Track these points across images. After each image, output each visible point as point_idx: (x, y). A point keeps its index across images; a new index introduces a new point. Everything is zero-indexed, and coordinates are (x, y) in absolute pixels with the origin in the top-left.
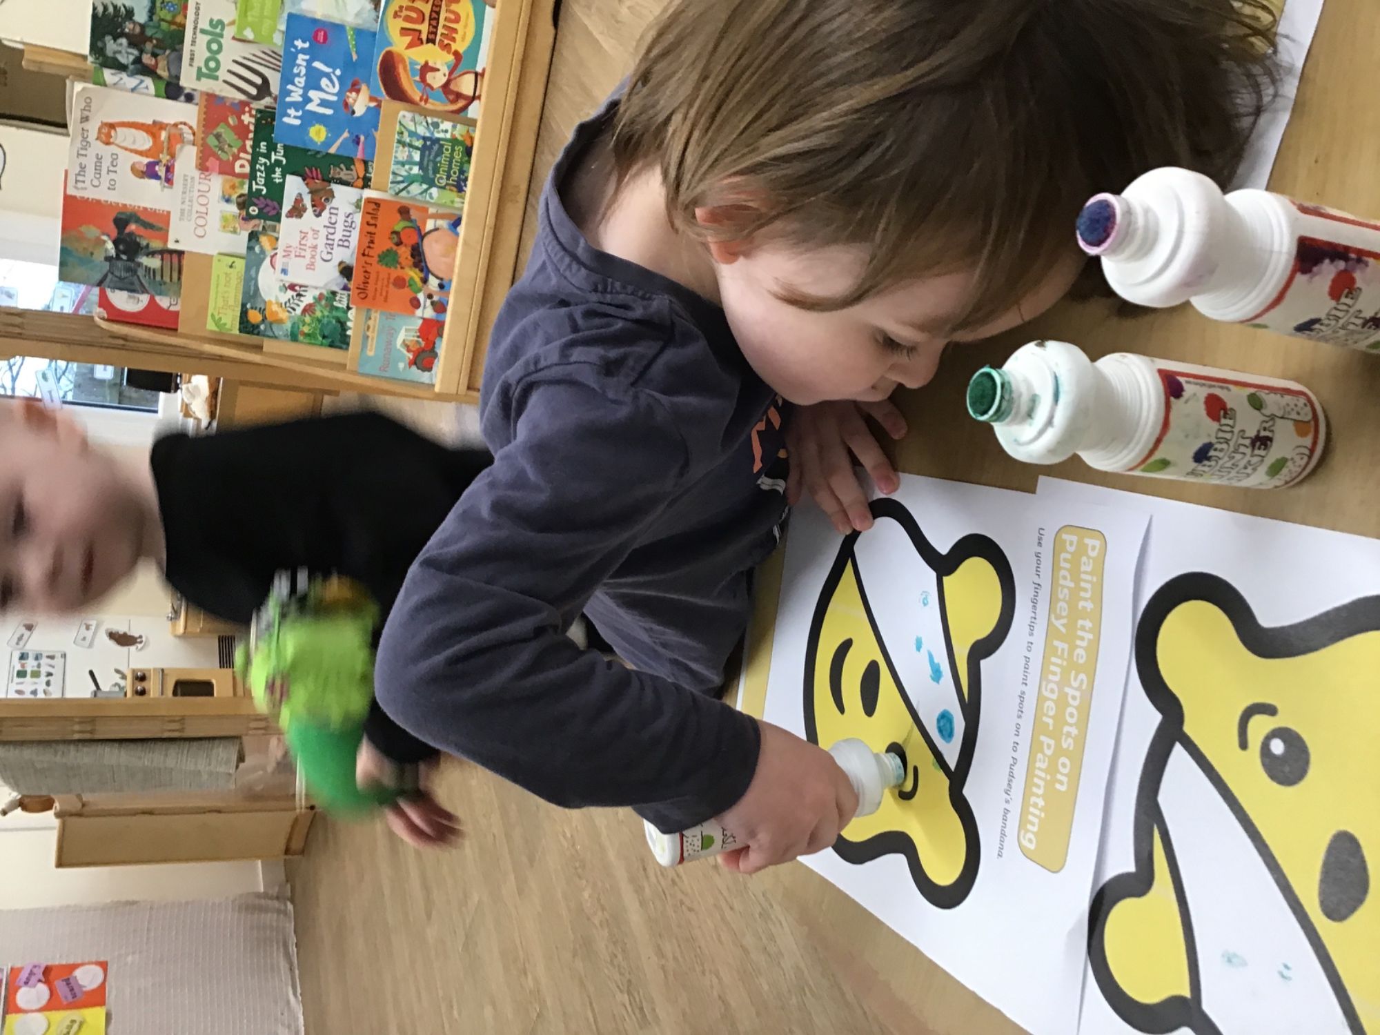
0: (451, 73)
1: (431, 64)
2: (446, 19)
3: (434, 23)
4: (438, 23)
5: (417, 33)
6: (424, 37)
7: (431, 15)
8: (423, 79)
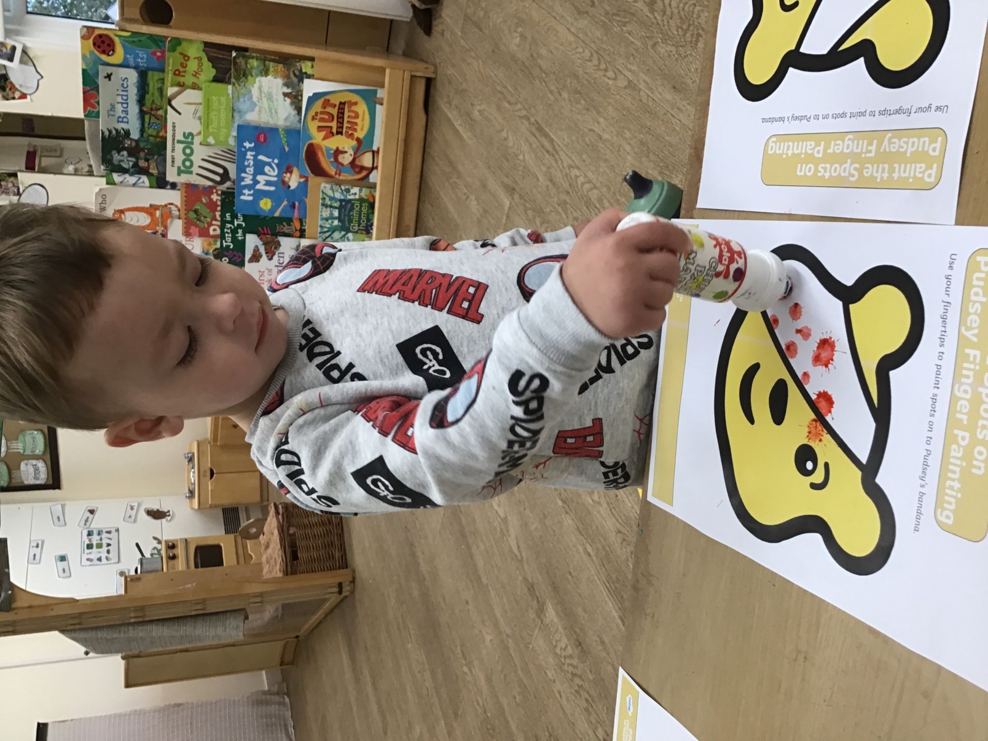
0: (355, 154)
1: (341, 148)
2: (349, 117)
3: (341, 120)
4: (343, 121)
5: (329, 129)
6: (334, 131)
7: (338, 115)
8: (336, 160)
